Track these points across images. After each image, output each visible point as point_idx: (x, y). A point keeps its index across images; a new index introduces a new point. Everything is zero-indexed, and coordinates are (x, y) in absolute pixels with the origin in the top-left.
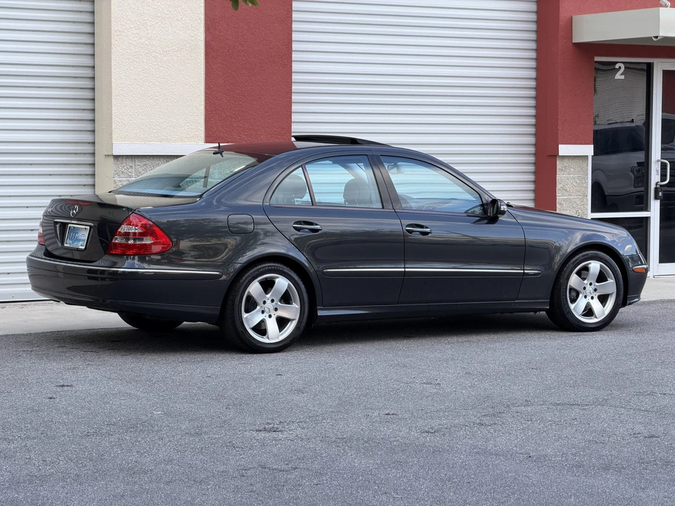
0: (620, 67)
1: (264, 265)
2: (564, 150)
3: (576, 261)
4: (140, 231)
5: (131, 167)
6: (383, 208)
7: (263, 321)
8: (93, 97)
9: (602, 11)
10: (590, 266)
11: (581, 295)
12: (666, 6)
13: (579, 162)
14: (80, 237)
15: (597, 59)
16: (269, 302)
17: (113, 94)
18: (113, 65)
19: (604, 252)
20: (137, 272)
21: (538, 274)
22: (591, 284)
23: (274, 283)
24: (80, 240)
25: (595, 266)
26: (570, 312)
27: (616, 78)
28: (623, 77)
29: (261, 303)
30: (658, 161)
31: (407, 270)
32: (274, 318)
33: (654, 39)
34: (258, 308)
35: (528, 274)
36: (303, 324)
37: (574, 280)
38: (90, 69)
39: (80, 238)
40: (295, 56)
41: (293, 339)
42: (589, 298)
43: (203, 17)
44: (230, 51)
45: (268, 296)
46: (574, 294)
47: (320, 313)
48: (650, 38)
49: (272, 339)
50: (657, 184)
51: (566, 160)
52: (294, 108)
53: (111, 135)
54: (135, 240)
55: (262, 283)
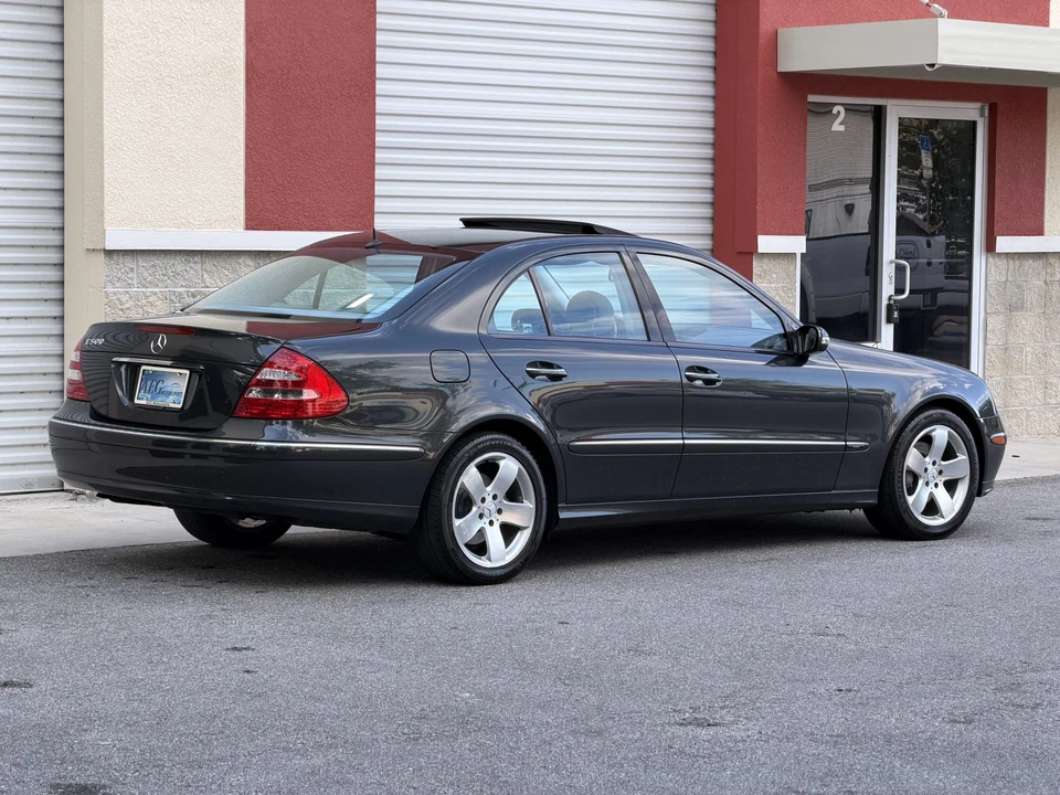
0: (839, 112)
1: (484, 438)
2: (766, 243)
3: (914, 427)
4: (295, 378)
5: (132, 269)
6: (649, 340)
7: (481, 532)
8: (60, 152)
9: (819, 23)
10: (933, 434)
11: (921, 482)
12: (941, 16)
13: (784, 263)
14: (172, 388)
15: (812, 98)
16: (489, 499)
17: (106, 147)
18: (105, 97)
19: (953, 412)
20: (289, 448)
21: (865, 447)
22: (934, 463)
23: (497, 467)
24: (170, 393)
25: (941, 434)
26: (907, 509)
27: (833, 129)
28: (842, 128)
29: (479, 502)
30: (891, 262)
31: (686, 442)
32: (497, 526)
33: (929, 69)
34: (474, 509)
35: (851, 448)
36: (540, 534)
37: (912, 458)
38: (55, 103)
39: (169, 389)
40: (380, 87)
41: (526, 560)
42: (932, 485)
43: (242, 18)
44: (284, 77)
45: (489, 489)
46: (911, 480)
47: (563, 515)
48: (920, 68)
49: (496, 561)
50: (890, 299)
51: (766, 260)
52: (379, 172)
53: (102, 215)
54: (284, 393)
55: (480, 467)
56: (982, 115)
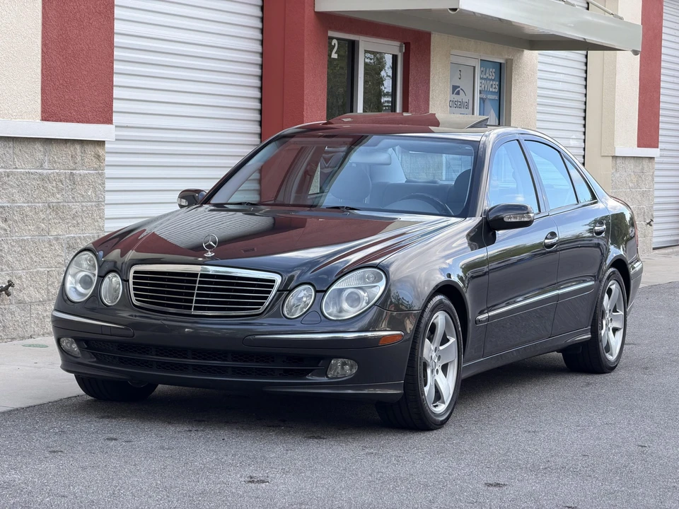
0: (335, 44)
27: (333, 57)
28: (337, 56)
40: (117, 12)
56: (400, 51)
